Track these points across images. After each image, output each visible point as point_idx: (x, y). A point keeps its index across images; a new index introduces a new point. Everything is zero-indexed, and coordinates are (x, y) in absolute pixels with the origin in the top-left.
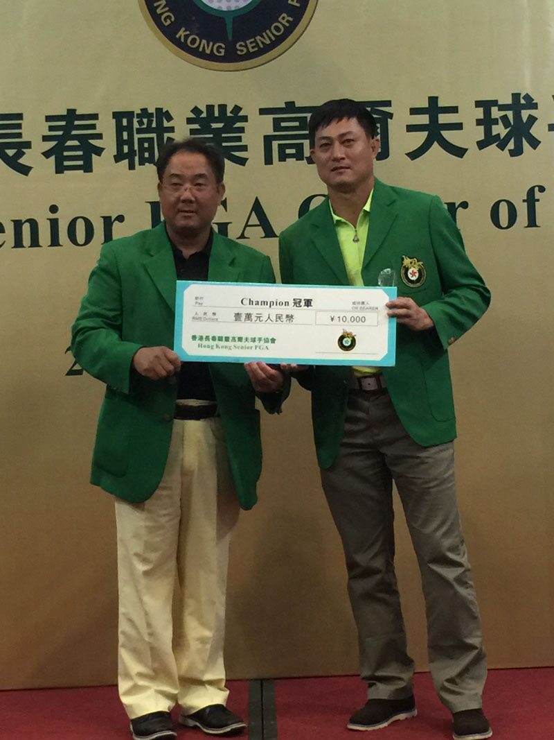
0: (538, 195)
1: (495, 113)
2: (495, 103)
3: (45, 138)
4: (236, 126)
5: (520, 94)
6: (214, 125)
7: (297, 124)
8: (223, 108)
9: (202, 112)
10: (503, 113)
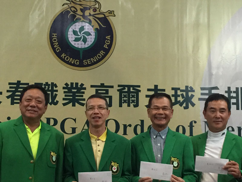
0: (194, 124)
1: (179, 93)
2: (179, 89)
3: (8, 91)
4: (81, 91)
5: (188, 86)
6: (73, 90)
7: (105, 92)
8: (77, 84)
9: (69, 85)
10: (182, 93)
